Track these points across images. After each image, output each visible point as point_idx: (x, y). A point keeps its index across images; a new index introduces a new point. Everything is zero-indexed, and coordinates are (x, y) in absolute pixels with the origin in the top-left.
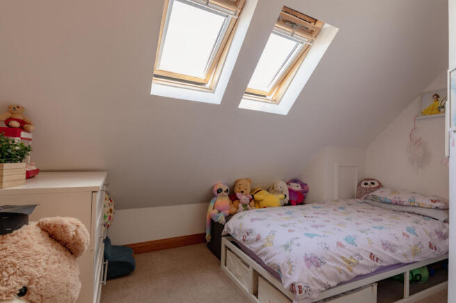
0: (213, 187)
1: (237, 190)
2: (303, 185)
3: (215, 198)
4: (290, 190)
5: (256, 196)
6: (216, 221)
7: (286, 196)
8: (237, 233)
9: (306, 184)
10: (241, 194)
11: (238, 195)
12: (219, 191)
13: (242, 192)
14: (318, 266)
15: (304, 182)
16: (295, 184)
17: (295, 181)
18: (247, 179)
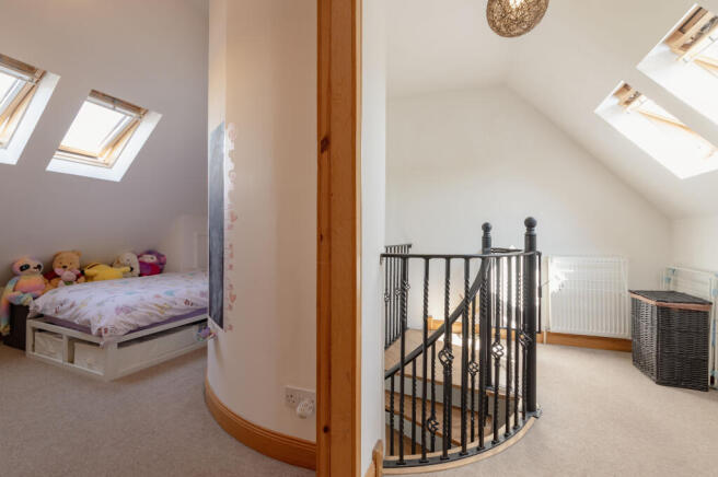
0: (13, 264)
1: (56, 264)
2: (159, 256)
3: (17, 278)
4: (142, 263)
5: (87, 271)
6: (17, 303)
7: (132, 269)
8: (48, 307)
9: (163, 256)
10: (62, 270)
11: (58, 271)
12: (24, 268)
13: (65, 267)
14: (128, 312)
15: (162, 253)
16: (150, 256)
17: (149, 253)
18: (73, 251)
